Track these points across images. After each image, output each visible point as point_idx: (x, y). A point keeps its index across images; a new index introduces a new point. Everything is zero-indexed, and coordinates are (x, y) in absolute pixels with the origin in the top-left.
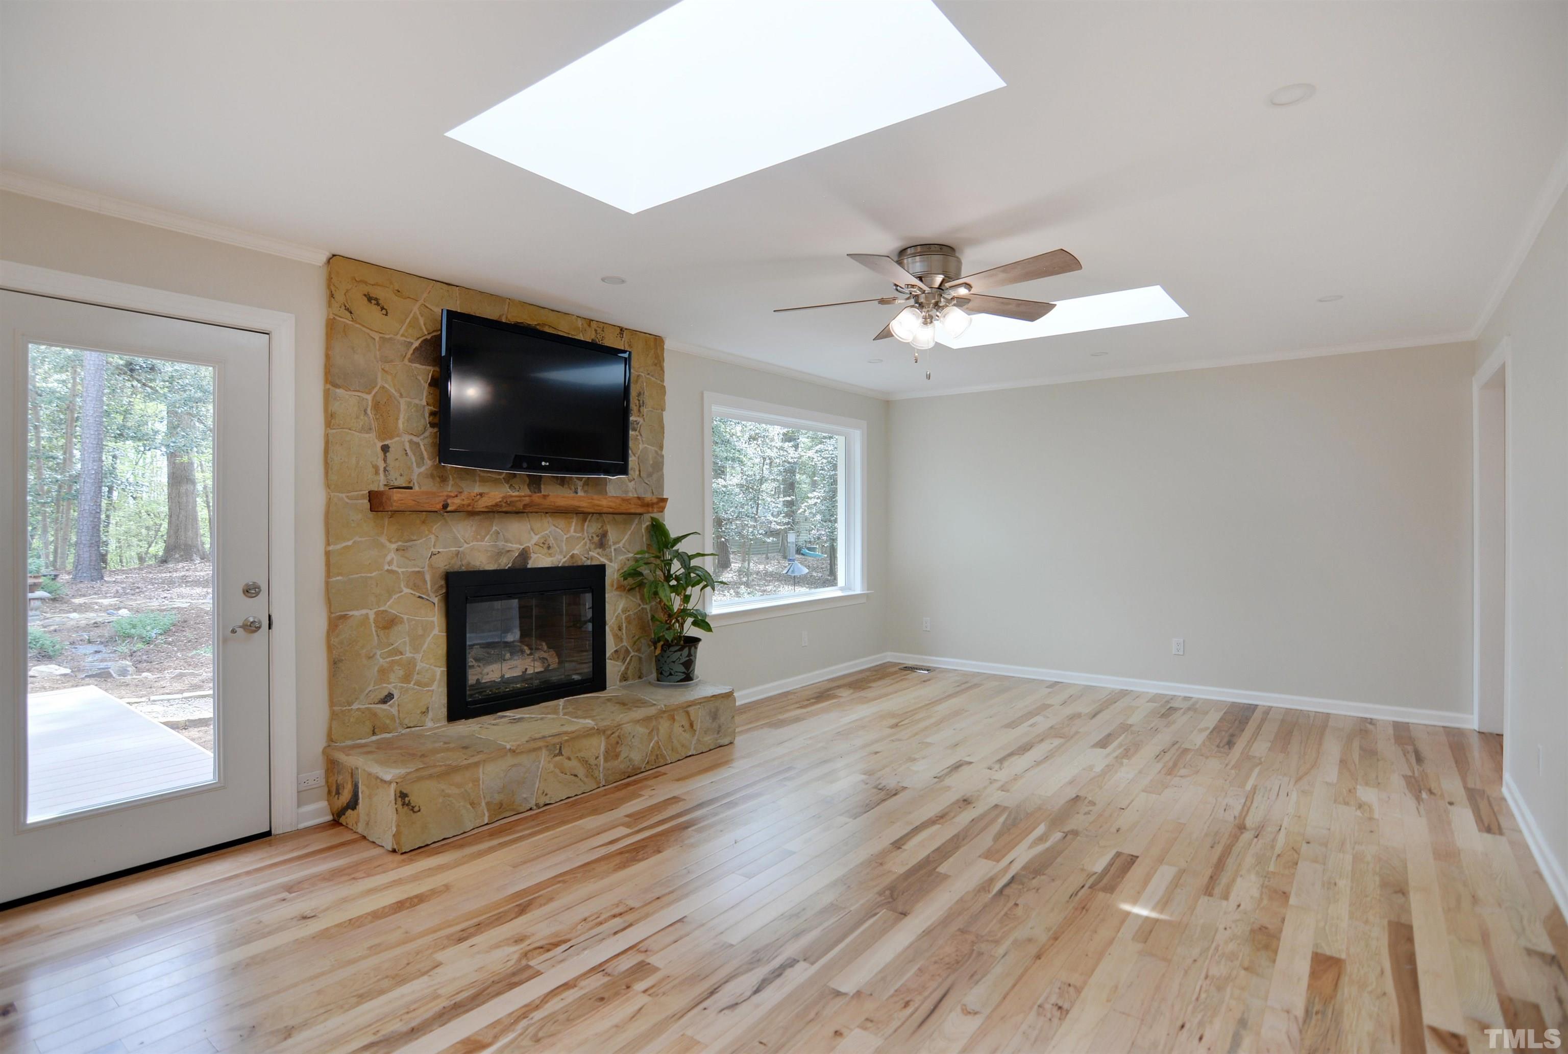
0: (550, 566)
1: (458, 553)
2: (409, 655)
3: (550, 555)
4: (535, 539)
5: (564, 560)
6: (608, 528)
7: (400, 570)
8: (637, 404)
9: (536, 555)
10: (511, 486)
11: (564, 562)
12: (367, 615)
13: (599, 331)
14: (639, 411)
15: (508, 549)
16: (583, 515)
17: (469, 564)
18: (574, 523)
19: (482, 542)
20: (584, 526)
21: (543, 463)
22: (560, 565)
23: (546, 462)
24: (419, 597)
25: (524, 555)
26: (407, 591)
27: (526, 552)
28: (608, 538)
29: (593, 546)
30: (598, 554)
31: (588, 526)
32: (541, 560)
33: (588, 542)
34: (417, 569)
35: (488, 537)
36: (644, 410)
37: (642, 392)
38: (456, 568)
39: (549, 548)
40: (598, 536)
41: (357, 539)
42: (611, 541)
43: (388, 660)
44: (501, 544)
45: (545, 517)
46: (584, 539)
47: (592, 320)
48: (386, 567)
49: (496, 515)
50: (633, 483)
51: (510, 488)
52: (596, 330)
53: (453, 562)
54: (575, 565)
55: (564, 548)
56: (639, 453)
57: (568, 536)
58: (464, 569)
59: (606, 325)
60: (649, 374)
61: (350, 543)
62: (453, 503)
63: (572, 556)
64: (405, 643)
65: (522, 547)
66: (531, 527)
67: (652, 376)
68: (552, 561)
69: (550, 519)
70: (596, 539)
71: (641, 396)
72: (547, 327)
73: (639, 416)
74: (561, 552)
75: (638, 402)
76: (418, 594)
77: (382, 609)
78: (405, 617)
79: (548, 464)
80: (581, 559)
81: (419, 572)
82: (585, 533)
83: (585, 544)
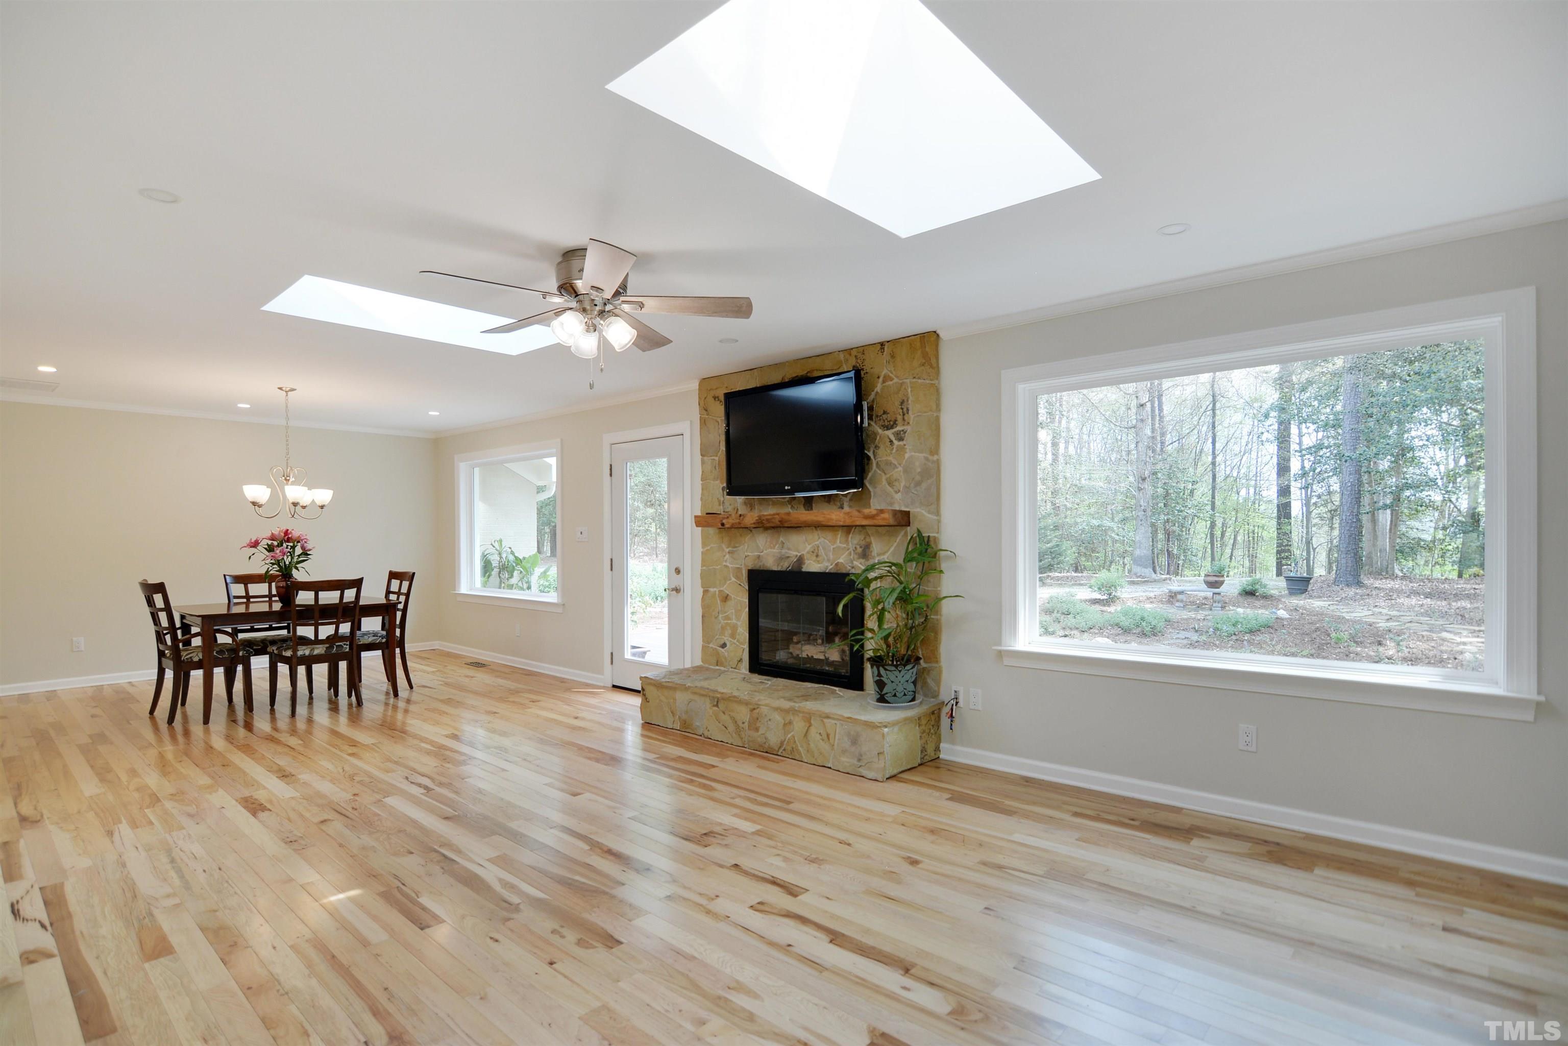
0: (819, 571)
1: (759, 557)
2: (734, 621)
3: (818, 562)
4: (809, 548)
5: (831, 567)
6: (872, 539)
7: (730, 566)
8: (901, 413)
9: (809, 562)
10: (792, 507)
11: (831, 569)
12: (716, 591)
13: (859, 355)
14: (904, 419)
15: (787, 555)
16: (848, 529)
17: (764, 565)
18: (840, 535)
19: (774, 549)
20: (848, 538)
21: (786, 488)
22: (827, 571)
23: (788, 486)
24: (740, 585)
25: (800, 560)
26: (733, 579)
27: (802, 558)
28: (871, 549)
29: (856, 556)
30: (861, 563)
31: (851, 538)
32: (812, 566)
33: (852, 552)
34: (738, 566)
35: (777, 546)
36: (911, 417)
37: (905, 400)
38: (757, 567)
39: (817, 556)
40: (861, 547)
41: (712, 545)
42: (876, 552)
43: (726, 622)
44: (784, 551)
45: (816, 530)
46: (848, 550)
47: (852, 349)
48: (724, 564)
49: (782, 529)
50: (899, 494)
51: (791, 508)
52: (856, 356)
53: (756, 562)
54: (839, 572)
55: (831, 557)
56: (904, 463)
57: (835, 546)
58: (762, 569)
59: (866, 348)
60: (914, 378)
61: (709, 548)
62: (728, 522)
63: (837, 564)
64: (732, 613)
65: (799, 554)
66: (806, 539)
67: (919, 378)
68: (820, 567)
69: (819, 532)
70: (859, 550)
71: (905, 404)
72: (815, 371)
73: (904, 425)
74: (828, 560)
75: (901, 411)
76: (739, 583)
77: (722, 589)
78: (733, 596)
79: (789, 488)
80: (846, 568)
81: (738, 568)
82: (850, 544)
83: (850, 554)
